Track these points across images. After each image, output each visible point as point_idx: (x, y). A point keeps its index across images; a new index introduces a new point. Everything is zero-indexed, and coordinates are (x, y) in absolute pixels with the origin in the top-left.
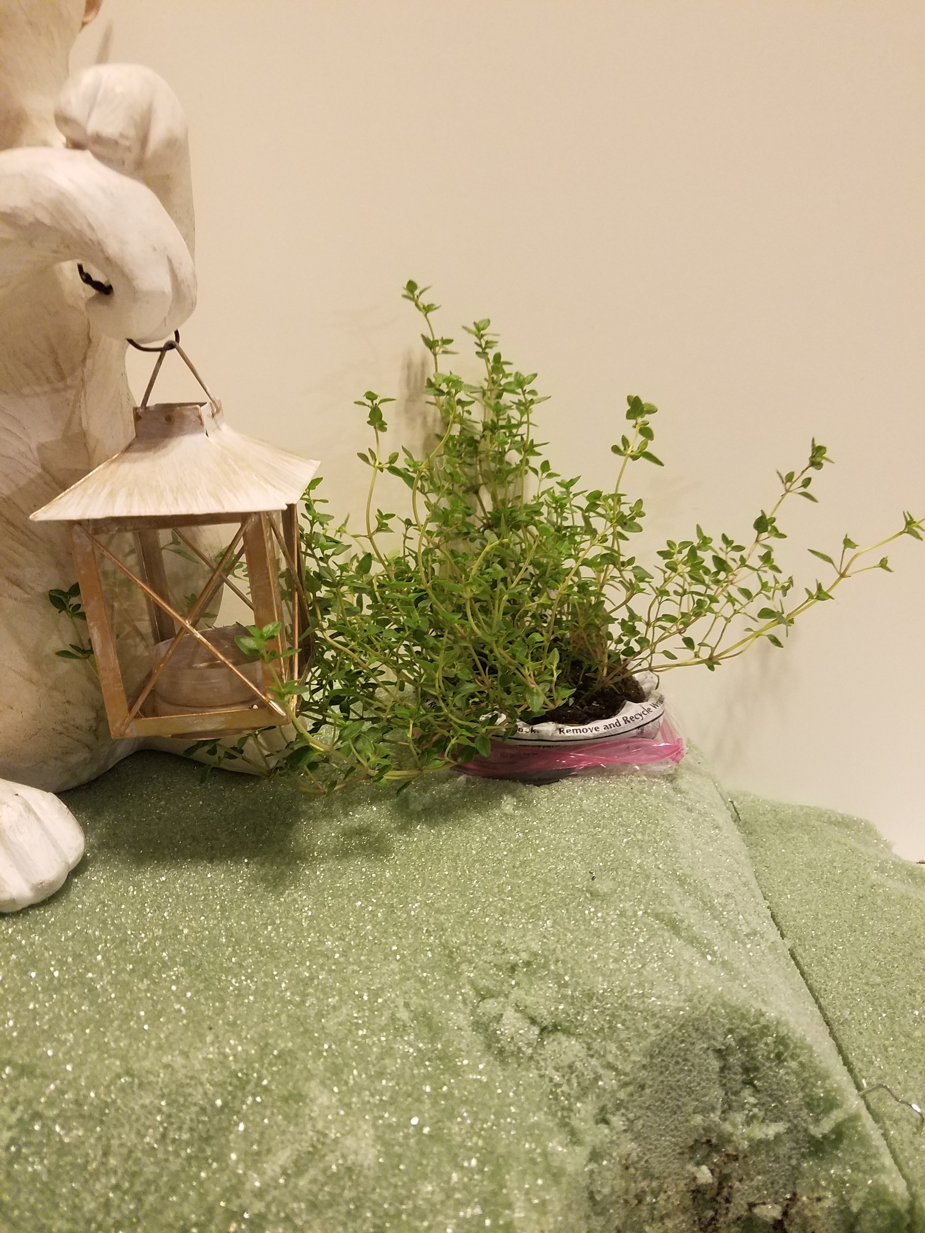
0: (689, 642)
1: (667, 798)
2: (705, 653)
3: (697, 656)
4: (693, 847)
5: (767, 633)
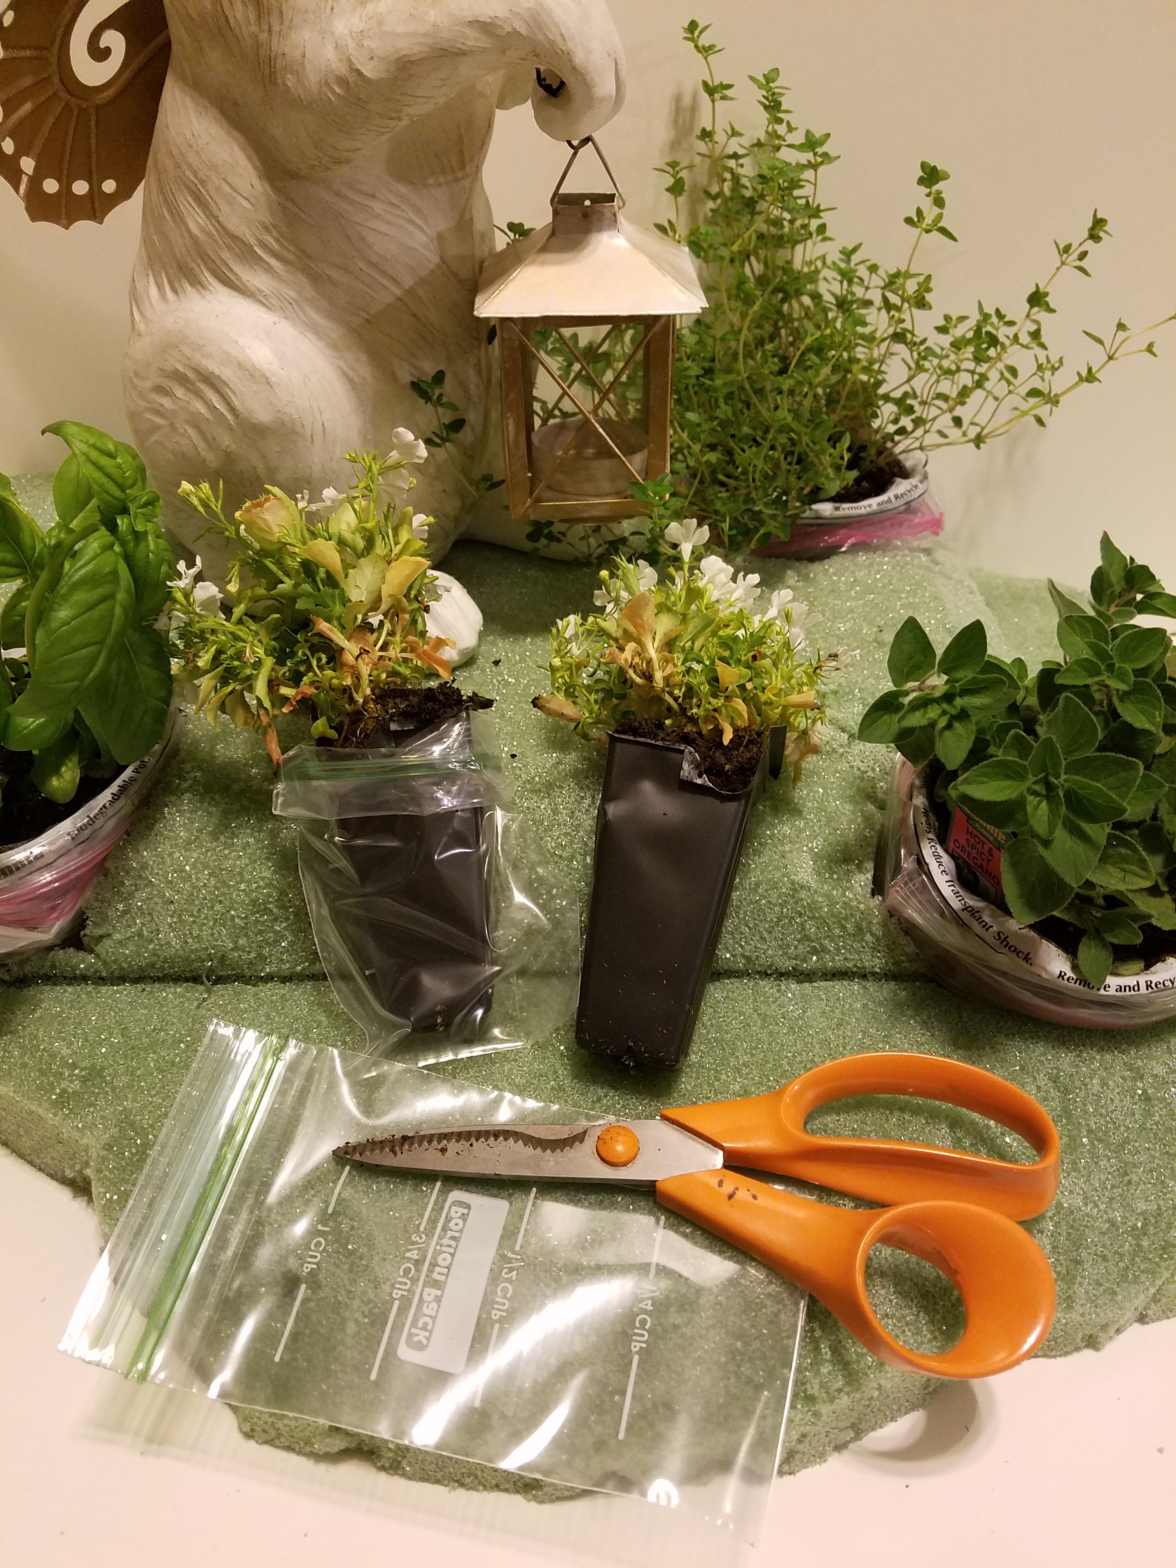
0: (958, 421)
2: (973, 432)
3: (964, 435)
5: (1033, 412)
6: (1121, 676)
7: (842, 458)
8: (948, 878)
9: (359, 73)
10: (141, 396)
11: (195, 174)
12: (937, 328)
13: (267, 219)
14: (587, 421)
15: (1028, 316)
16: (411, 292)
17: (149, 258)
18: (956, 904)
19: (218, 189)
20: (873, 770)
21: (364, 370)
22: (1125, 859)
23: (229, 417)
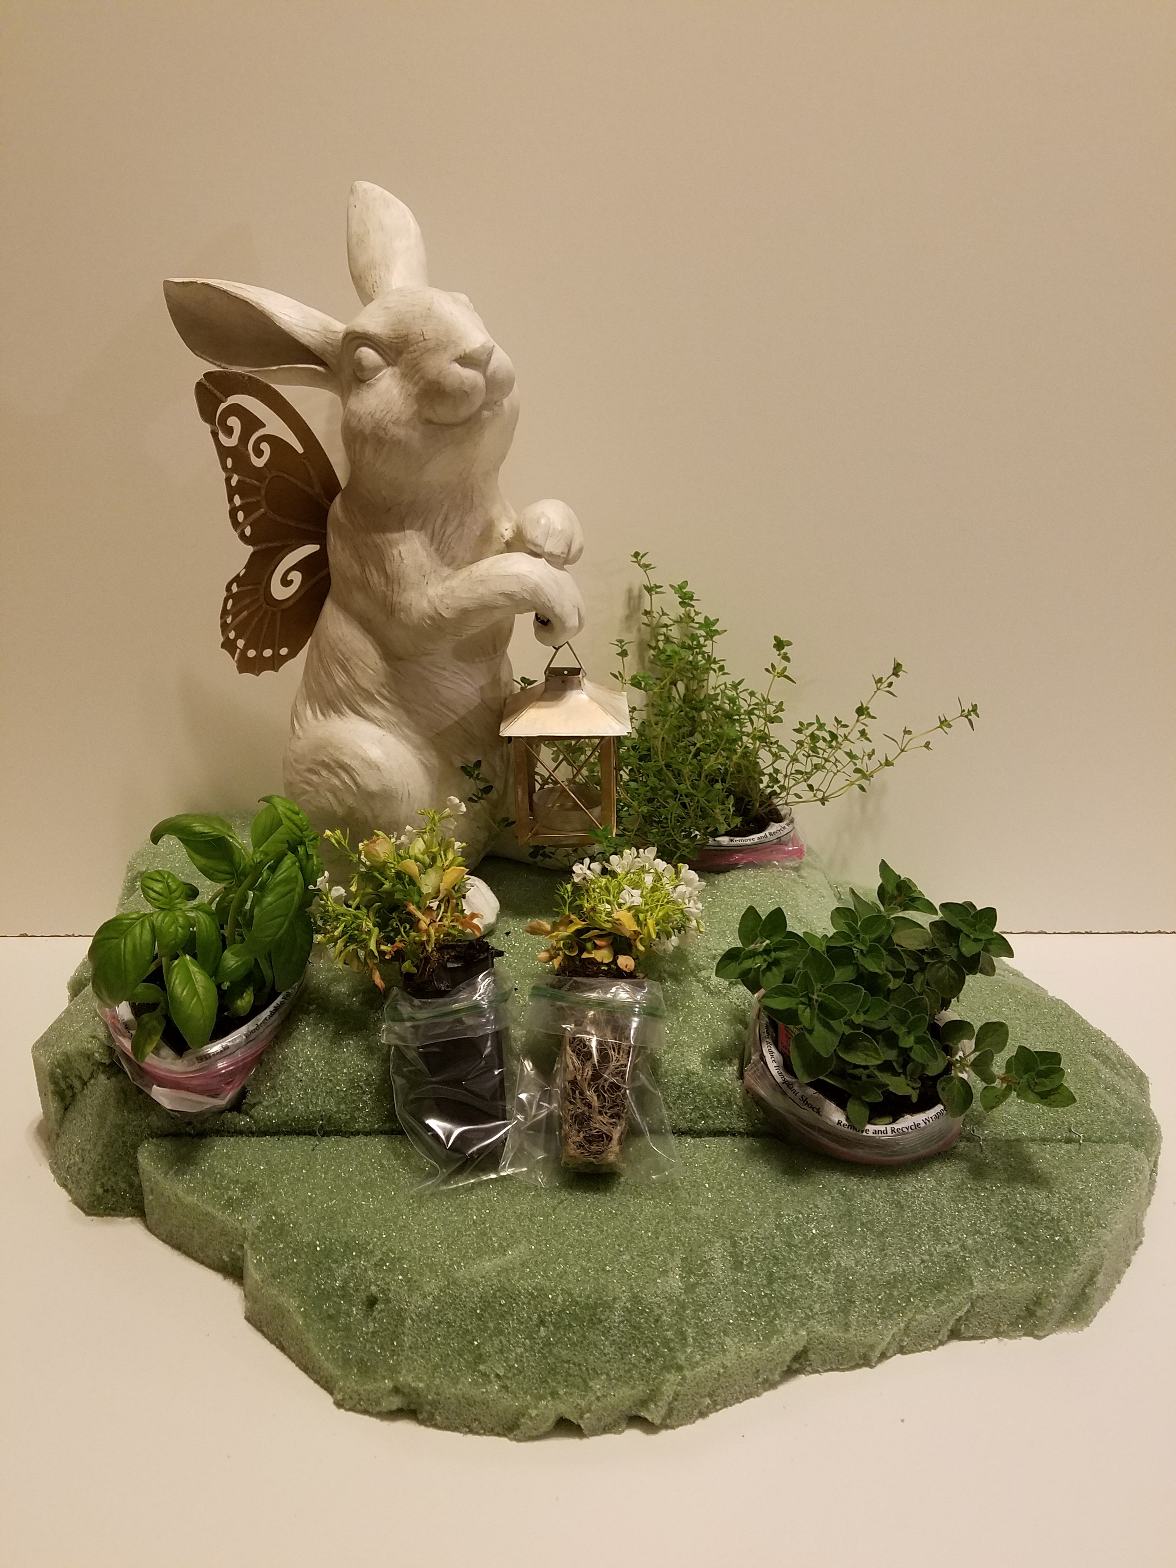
0: (811, 787)
1: (794, 881)
2: (820, 795)
3: (815, 796)
4: (807, 906)
5: (858, 783)
6: (863, 942)
7: (729, 810)
8: (775, 1065)
9: (441, 615)
10: (298, 773)
11: (343, 655)
12: (794, 729)
13: (383, 680)
14: (565, 790)
15: (858, 721)
16: (464, 718)
17: (308, 695)
18: (779, 1080)
19: (356, 664)
20: (744, 1004)
21: (435, 761)
22: (866, 1048)
23: (354, 788)
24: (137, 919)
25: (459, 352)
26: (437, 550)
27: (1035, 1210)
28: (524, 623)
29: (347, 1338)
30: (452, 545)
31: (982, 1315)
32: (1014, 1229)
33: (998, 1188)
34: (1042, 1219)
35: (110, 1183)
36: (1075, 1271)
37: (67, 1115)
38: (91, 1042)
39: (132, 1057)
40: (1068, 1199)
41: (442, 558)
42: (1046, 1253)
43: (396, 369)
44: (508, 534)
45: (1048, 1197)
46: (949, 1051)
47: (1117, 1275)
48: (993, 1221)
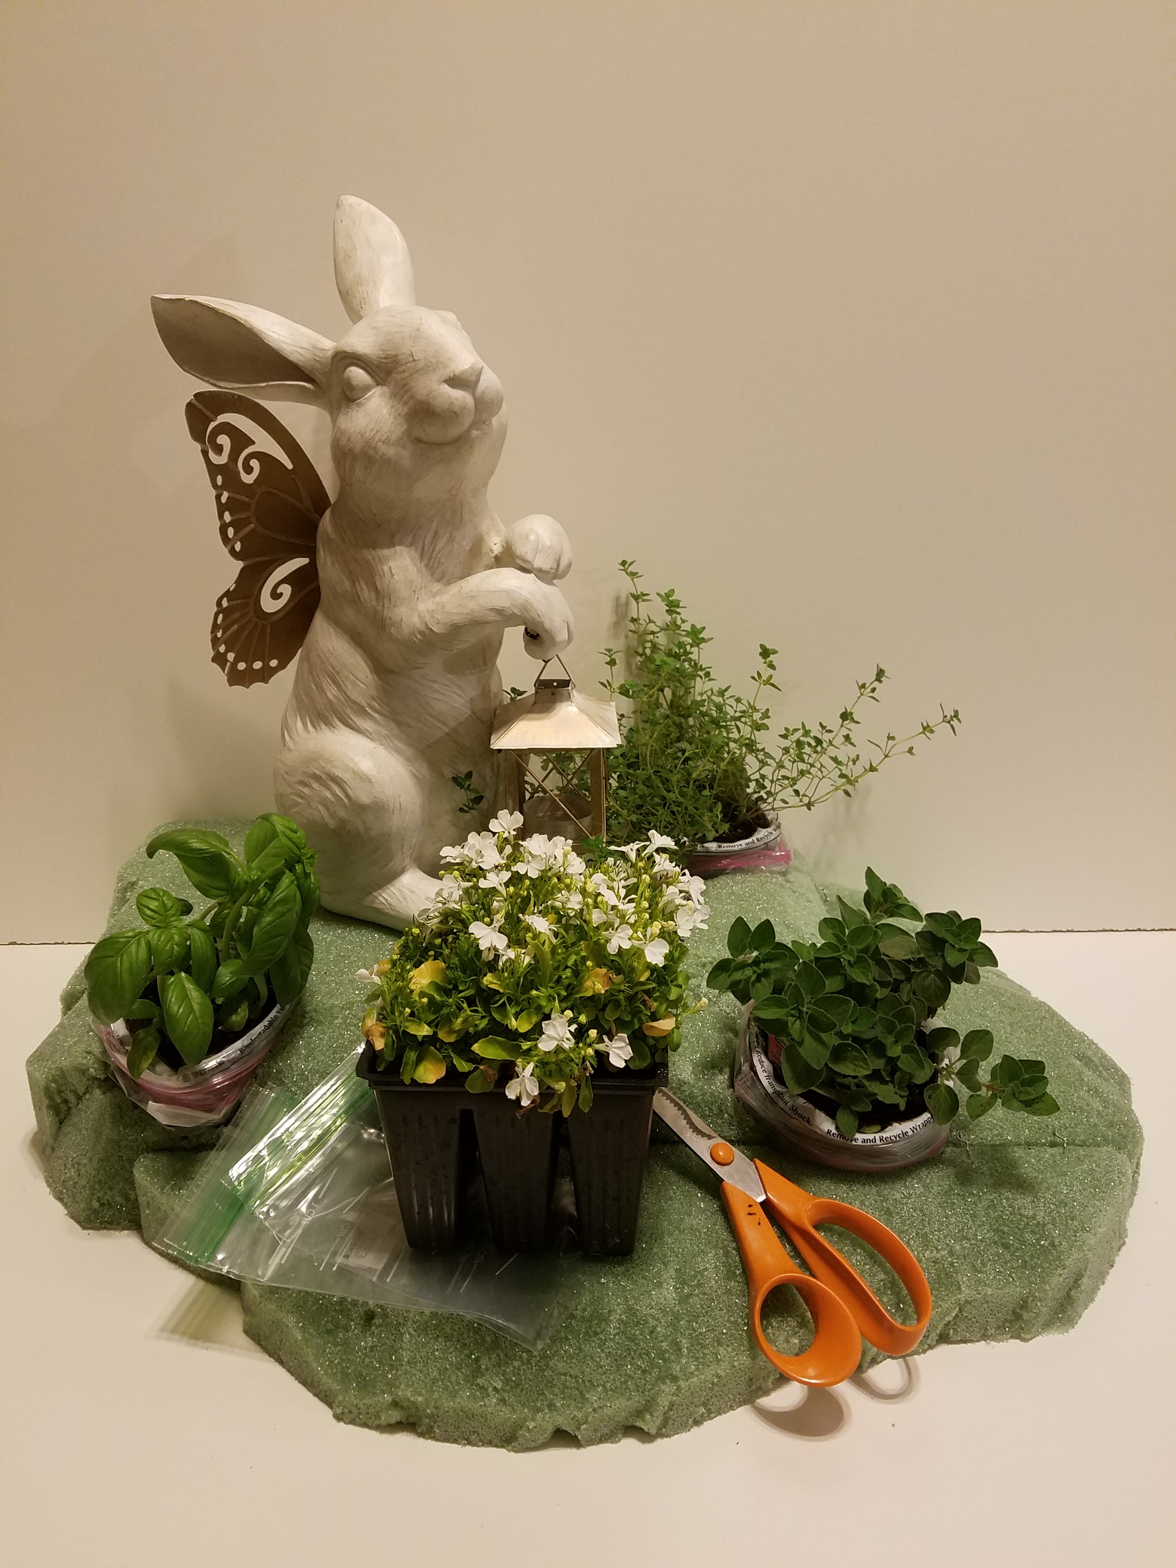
0: (797, 792)
1: (782, 886)
2: (806, 800)
3: (801, 801)
4: (795, 911)
5: (843, 788)
6: (851, 953)
7: (717, 817)
8: (766, 1074)
9: (431, 630)
10: (288, 785)
11: (334, 669)
12: (780, 736)
13: (373, 692)
14: (554, 800)
15: (842, 726)
16: (454, 729)
17: (298, 706)
18: (770, 1090)
19: (347, 677)
20: (734, 1012)
21: (425, 772)
22: (856, 1058)
23: (345, 800)
24: (133, 937)
25: (448, 373)
26: (427, 566)
27: (1020, 1214)
28: (514, 636)
29: (346, 1352)
30: (442, 561)
31: (970, 1319)
32: (1001, 1234)
33: (984, 1193)
34: (1028, 1224)
35: (106, 1197)
36: (1060, 1275)
37: (62, 1129)
38: (86, 1058)
39: (128, 1073)
40: (1053, 1204)
41: (432, 574)
42: (1032, 1257)
43: (385, 388)
44: (497, 549)
45: (1033, 1201)
46: (935, 1058)
47: (1101, 1277)
48: (979, 1226)
